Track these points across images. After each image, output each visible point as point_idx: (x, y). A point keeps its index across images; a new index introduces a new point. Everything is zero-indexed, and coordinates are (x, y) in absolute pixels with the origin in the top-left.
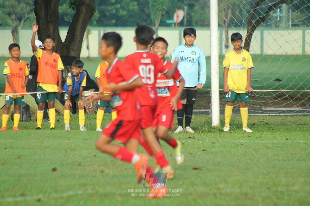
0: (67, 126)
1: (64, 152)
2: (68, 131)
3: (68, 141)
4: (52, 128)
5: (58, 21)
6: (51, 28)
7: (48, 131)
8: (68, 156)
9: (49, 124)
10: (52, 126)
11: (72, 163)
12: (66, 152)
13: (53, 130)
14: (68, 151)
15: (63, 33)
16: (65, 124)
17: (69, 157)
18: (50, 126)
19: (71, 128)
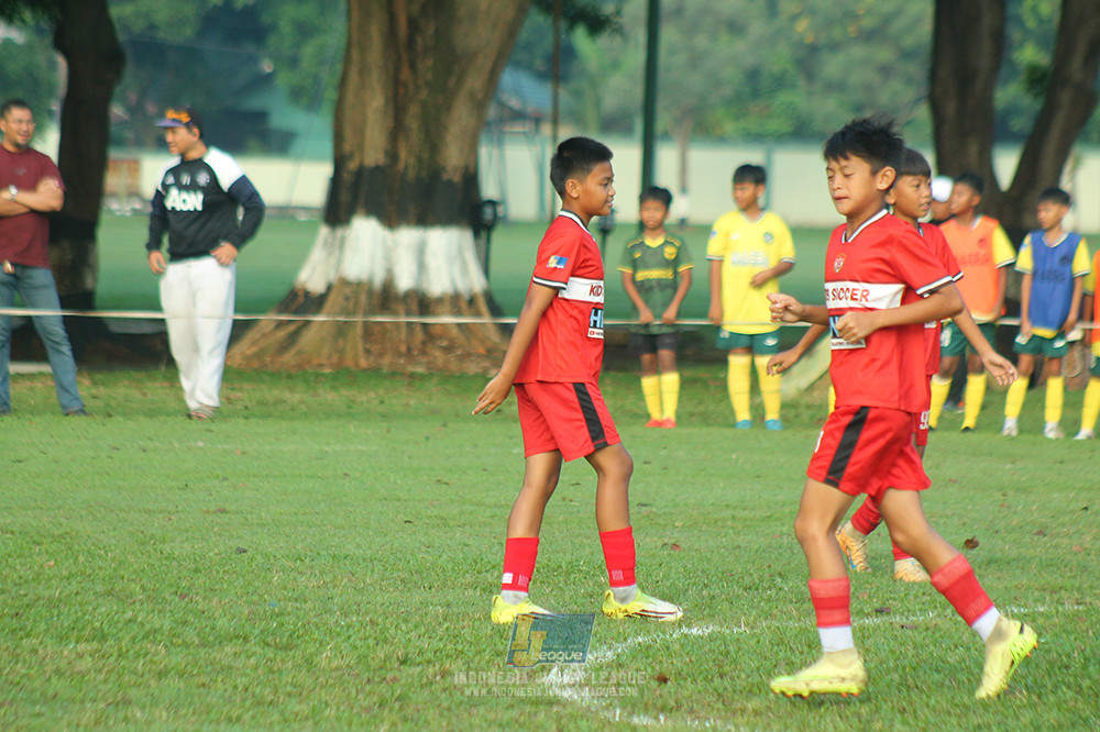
0: (1011, 423)
1: (998, 495)
2: (1010, 438)
3: (1009, 466)
4: (967, 429)
5: (992, 131)
6: (973, 149)
7: (955, 436)
8: (1009, 507)
9: (963, 415)
10: (969, 422)
11: (1021, 527)
12: (1004, 495)
13: (968, 434)
14: (1011, 493)
15: (1006, 165)
16: (1004, 417)
17: (1013, 509)
18: (962, 422)
19: (1022, 429)
